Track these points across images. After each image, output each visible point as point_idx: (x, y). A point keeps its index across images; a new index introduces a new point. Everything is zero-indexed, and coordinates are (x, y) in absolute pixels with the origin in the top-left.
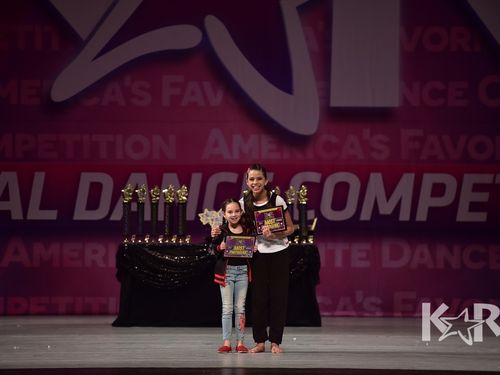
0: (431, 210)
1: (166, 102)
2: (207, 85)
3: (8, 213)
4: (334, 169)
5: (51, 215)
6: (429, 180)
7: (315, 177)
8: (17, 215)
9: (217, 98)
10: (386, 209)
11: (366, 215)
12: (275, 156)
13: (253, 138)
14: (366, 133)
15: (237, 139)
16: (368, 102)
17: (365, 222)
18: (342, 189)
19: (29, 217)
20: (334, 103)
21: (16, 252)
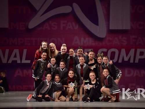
0: (139, 59)
1: (62, 28)
2: (74, 23)
3: (16, 61)
4: (111, 48)
5: (29, 62)
6: (139, 51)
7: (105, 50)
8: (19, 62)
9: (77, 27)
10: (126, 59)
11: (120, 61)
12: (94, 44)
13: (87, 39)
14: (120, 37)
15: (82, 39)
16: (120, 28)
17: (120, 63)
18: (113, 54)
19: (22, 62)
20: (111, 28)
21: (19, 73)
